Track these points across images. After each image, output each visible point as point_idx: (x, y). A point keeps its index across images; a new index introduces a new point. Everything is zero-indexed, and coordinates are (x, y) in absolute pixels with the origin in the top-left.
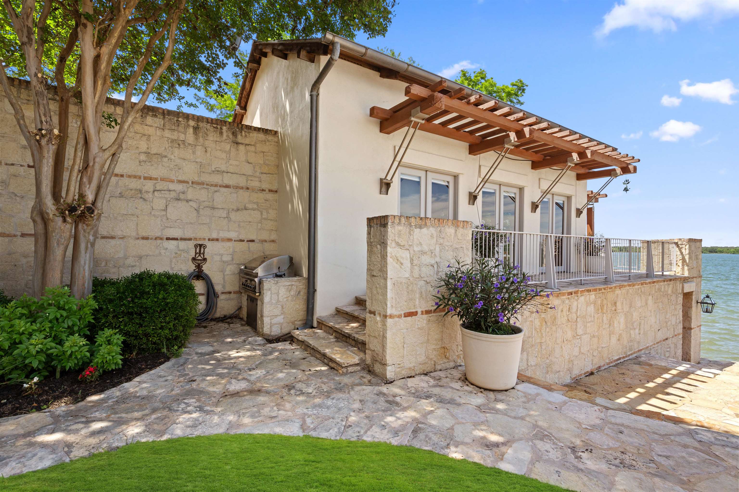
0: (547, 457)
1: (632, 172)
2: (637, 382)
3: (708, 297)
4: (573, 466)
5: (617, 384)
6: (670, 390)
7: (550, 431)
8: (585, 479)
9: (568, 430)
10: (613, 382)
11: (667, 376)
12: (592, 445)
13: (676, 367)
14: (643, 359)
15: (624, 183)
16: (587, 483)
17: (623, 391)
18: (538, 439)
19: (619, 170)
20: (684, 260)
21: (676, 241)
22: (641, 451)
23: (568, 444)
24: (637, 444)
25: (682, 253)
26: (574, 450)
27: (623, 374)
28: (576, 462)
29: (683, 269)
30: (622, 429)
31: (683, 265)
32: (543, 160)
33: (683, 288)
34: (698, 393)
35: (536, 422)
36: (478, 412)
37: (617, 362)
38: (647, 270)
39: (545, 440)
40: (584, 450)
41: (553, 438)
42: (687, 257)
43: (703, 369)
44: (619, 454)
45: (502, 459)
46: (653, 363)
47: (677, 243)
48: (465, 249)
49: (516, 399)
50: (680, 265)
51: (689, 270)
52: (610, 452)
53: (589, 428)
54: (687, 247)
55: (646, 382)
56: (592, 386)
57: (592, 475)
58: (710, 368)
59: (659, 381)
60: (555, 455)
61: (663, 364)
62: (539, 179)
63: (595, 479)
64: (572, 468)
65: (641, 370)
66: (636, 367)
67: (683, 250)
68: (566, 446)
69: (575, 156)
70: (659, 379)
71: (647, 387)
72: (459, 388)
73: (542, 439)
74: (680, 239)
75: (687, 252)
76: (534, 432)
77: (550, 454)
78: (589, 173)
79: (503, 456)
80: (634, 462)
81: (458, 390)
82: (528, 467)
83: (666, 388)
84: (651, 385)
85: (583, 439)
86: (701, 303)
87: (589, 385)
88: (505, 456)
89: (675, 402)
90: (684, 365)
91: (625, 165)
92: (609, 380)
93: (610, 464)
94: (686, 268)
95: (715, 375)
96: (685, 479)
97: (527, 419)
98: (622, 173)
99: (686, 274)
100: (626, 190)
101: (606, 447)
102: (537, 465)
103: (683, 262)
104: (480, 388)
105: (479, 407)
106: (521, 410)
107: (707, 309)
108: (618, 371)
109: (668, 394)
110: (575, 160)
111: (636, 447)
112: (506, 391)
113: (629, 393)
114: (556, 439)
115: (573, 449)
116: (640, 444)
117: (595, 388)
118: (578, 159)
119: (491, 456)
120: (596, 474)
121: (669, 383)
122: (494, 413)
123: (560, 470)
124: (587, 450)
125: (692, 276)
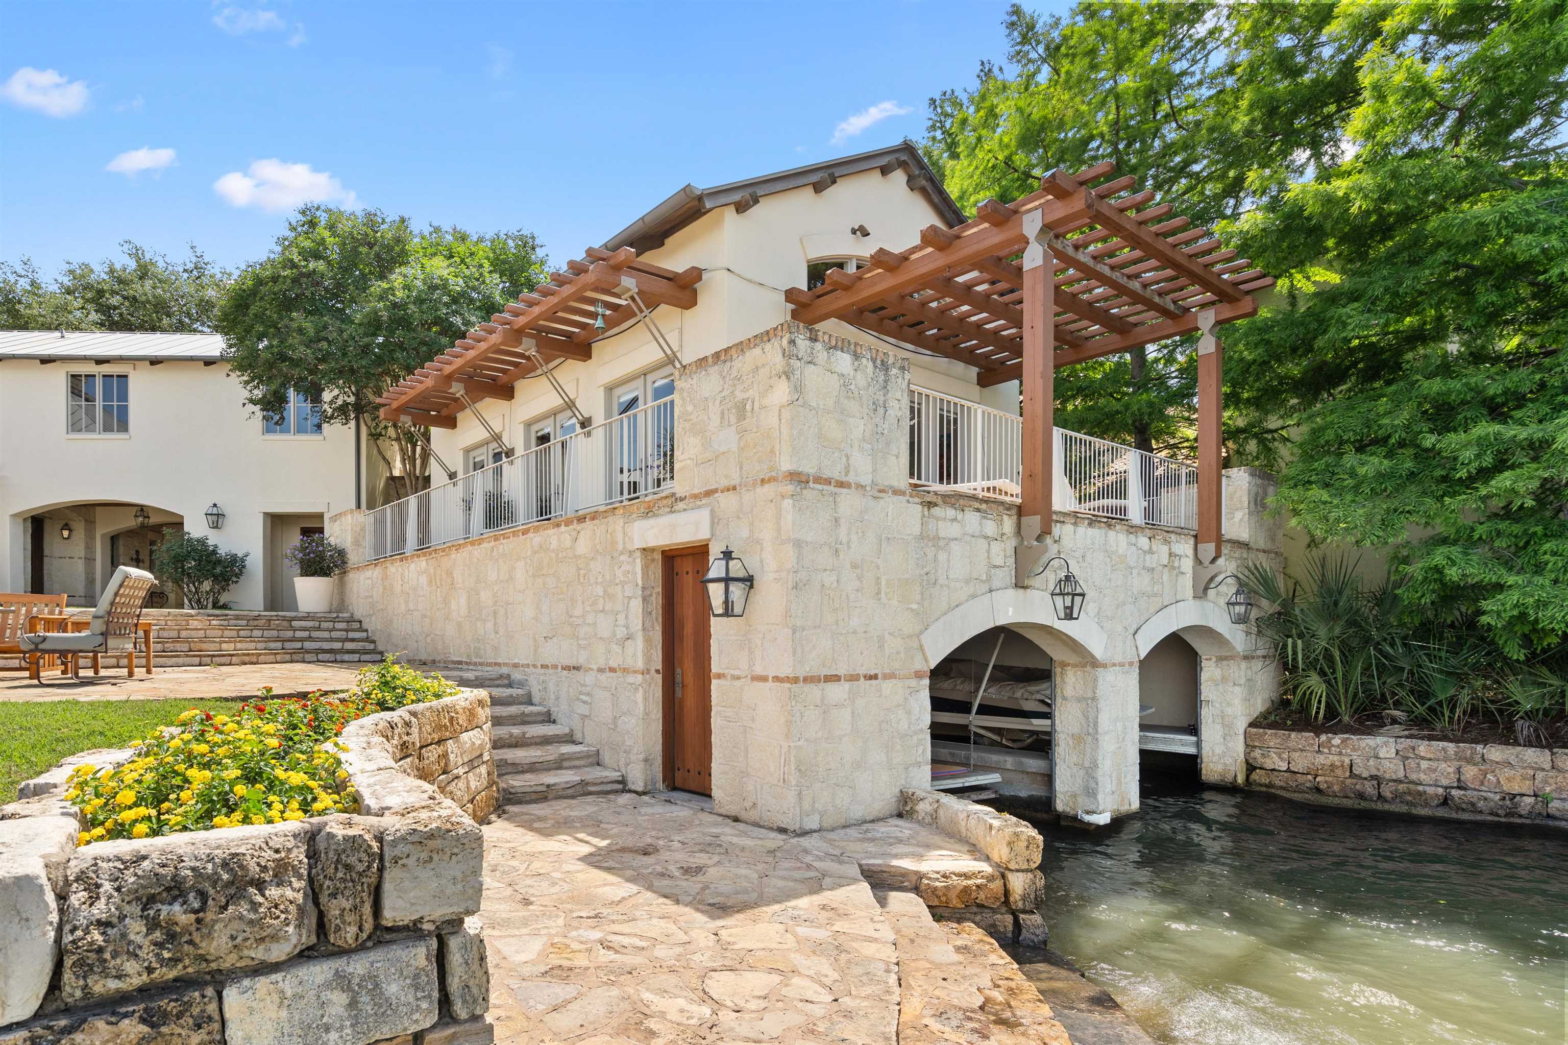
125: (696, 491)
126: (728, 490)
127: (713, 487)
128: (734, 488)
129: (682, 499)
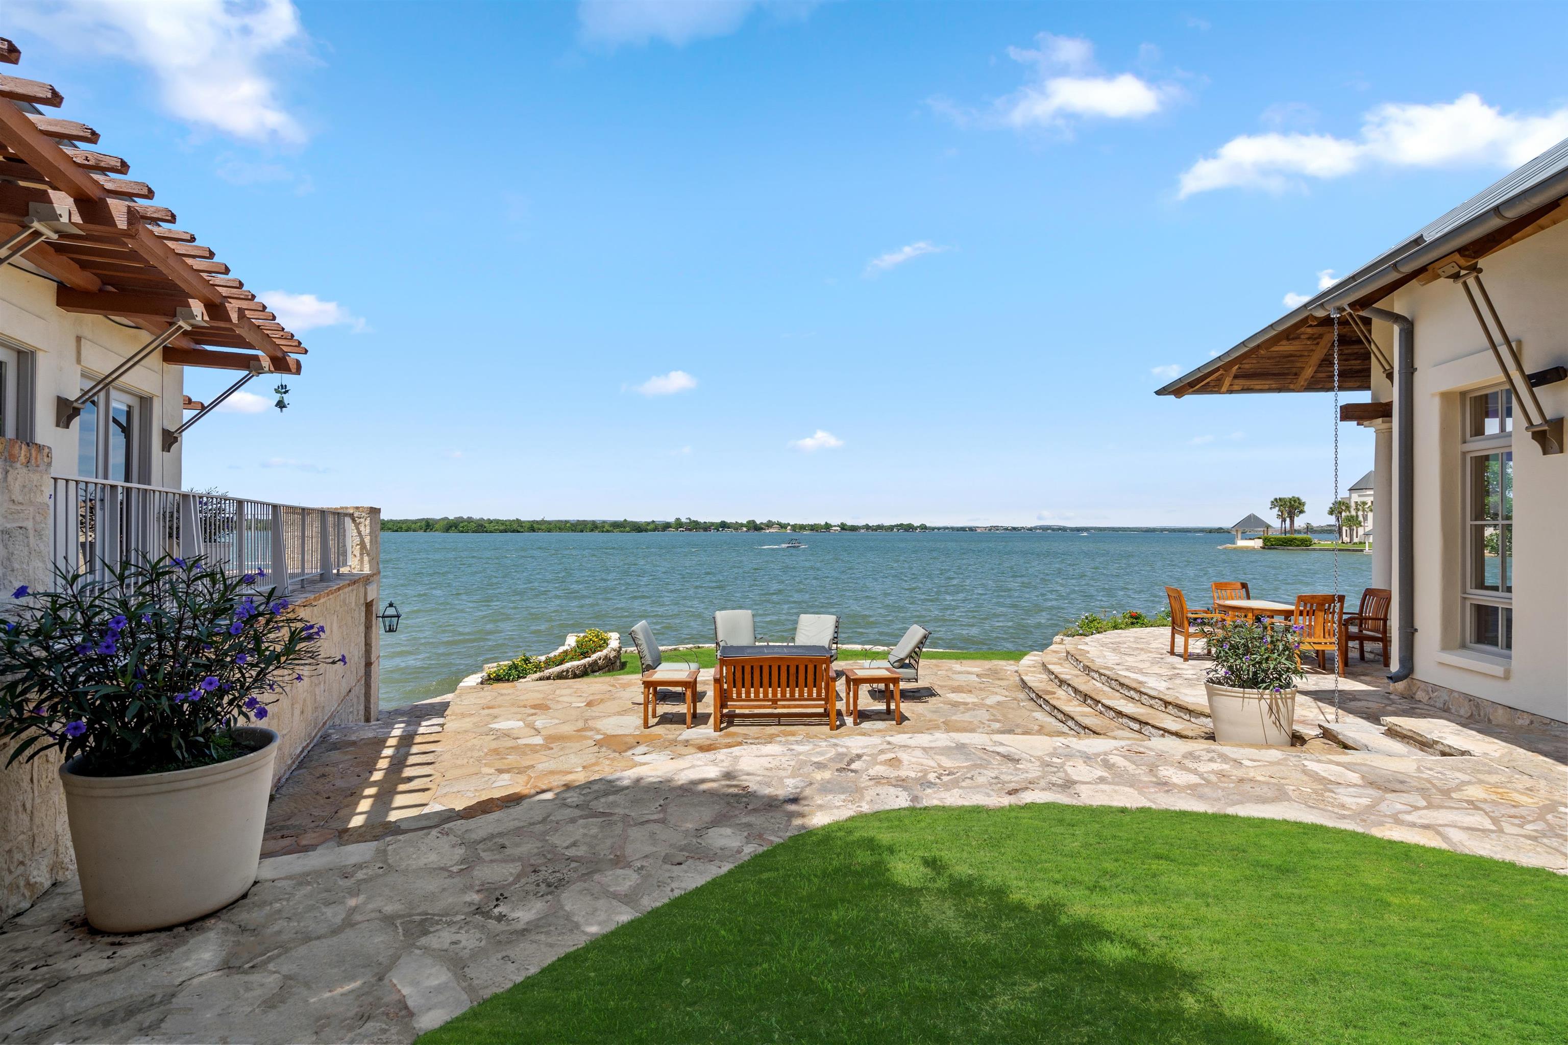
0: (467, 951)
1: (294, 370)
2: (355, 780)
3: (391, 605)
4: (511, 934)
5: (329, 798)
6: (408, 772)
7: (419, 911)
8: (542, 937)
9: (444, 889)
10: (318, 797)
11: (388, 752)
12: (496, 889)
13: (390, 732)
14: (335, 737)
15: (277, 391)
16: (549, 940)
17: (347, 806)
18: (419, 937)
19: (266, 363)
20: (362, 544)
21: (351, 512)
22: (549, 856)
23: (467, 910)
24: (536, 851)
25: (359, 533)
26: (483, 913)
27: (324, 775)
28: (502, 927)
29: (361, 561)
30: (500, 841)
31: (362, 554)
32: (100, 290)
33: (366, 594)
34: (442, 762)
35: (380, 911)
36: (238, 979)
37: (300, 759)
38: (322, 567)
39: (432, 929)
40: (495, 903)
41: (436, 918)
42: (367, 540)
43: (424, 723)
44: (533, 878)
45: (411, 1014)
46: (353, 738)
47: (353, 514)
48: (31, 533)
49: (288, 900)
50: (358, 555)
51: (370, 562)
52: (523, 881)
53: (463, 867)
54: (368, 522)
55: (368, 774)
56: (289, 823)
57: (543, 927)
58: (430, 719)
59: (383, 764)
60: (469, 940)
61: (371, 735)
62: (79, 339)
63: (552, 928)
64: (514, 937)
65: (346, 758)
66: (335, 755)
67: (362, 528)
68: (466, 914)
69: (197, 307)
70: (381, 761)
71: (375, 782)
72: (105, 964)
73: (425, 933)
74: (357, 508)
75: (368, 531)
76: (400, 930)
77: (464, 943)
78: (194, 350)
79: (406, 1007)
80: (558, 875)
81: (108, 971)
82: (464, 989)
83: (400, 771)
84: (377, 776)
85: (477, 888)
86: (383, 617)
87: (282, 823)
88: (410, 1003)
89: (427, 787)
90: (396, 726)
91: (280, 354)
92: (309, 797)
93: (542, 896)
94: (366, 558)
95: (442, 725)
96: (612, 857)
97: (358, 917)
98: (272, 369)
99: (367, 570)
100: (281, 405)
101: (511, 879)
102: (470, 972)
103: (361, 549)
104: (169, 928)
105: (228, 967)
106: (329, 912)
107: (390, 626)
108: (311, 774)
109: (410, 779)
110: (199, 318)
111: (538, 854)
112: (244, 896)
113: (357, 804)
114: (442, 916)
115: (478, 910)
116: (538, 848)
117: (297, 823)
118: (206, 318)
119: (384, 1026)
120: (544, 921)
121: (398, 763)
122: (279, 956)
123: (504, 954)
124: (497, 899)
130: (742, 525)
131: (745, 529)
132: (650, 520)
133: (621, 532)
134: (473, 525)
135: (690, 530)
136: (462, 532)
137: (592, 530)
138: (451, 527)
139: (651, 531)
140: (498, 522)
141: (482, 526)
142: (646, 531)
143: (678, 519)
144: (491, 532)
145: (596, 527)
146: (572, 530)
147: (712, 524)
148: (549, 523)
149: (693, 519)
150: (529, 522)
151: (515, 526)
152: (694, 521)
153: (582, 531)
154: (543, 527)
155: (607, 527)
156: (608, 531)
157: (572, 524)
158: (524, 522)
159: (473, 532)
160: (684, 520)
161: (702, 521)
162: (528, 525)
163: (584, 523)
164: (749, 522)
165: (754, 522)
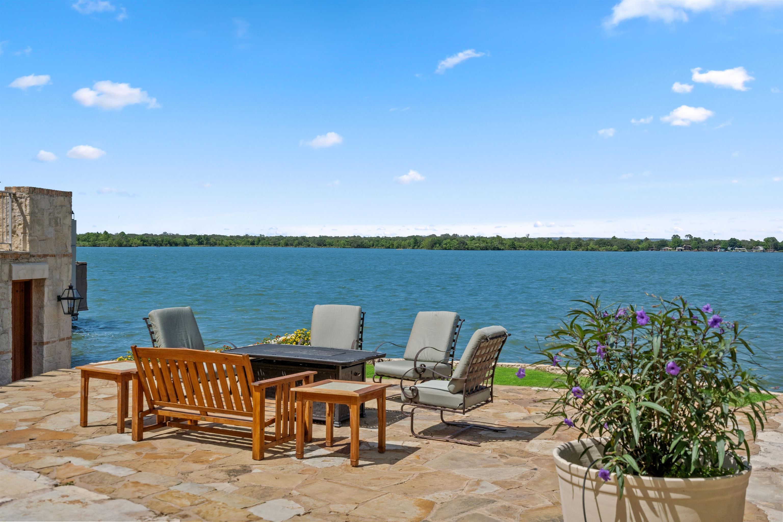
20: (25, 223)
25: (22, 212)
33: (11, 272)
47: (14, 195)
54: (28, 201)
67: (23, 207)
74: (19, 188)
75: (28, 211)
94: (28, 238)
103: (23, 228)
125: (39, 253)
126: (52, 256)
127: (46, 253)
128: (55, 256)
129: (34, 256)
130: (758, 243)
131: (761, 248)
132: (643, 238)
133: (607, 250)
134: (455, 242)
135: (690, 249)
136: (446, 249)
137: (575, 249)
138: (435, 244)
139: (643, 249)
140: (480, 239)
141: (464, 243)
142: (637, 249)
143: (675, 237)
144: (472, 249)
145: (580, 245)
146: (555, 248)
147: (719, 242)
148: (531, 240)
149: (694, 236)
150: (510, 239)
151: (496, 244)
152: (696, 239)
153: (565, 249)
154: (524, 245)
155: (592, 245)
156: (593, 249)
157: (554, 242)
158: (505, 239)
159: (456, 249)
160: (683, 237)
161: (707, 239)
162: (509, 243)
163: (568, 240)
164: (767, 240)
165: (774, 239)
